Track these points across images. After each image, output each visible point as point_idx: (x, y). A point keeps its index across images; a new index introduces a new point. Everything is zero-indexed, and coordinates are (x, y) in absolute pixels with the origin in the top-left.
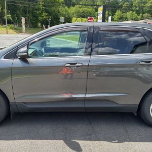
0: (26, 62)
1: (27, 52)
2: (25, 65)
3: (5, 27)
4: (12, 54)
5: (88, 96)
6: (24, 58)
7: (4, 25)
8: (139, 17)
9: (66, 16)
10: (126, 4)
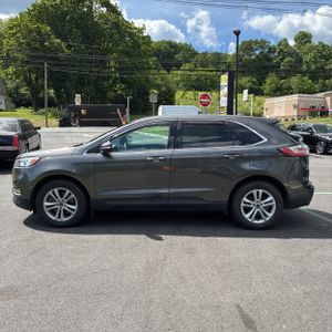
0: (109, 156)
1: (110, 145)
2: (107, 159)
3: (43, 113)
4: (95, 149)
5: (171, 191)
6: (106, 153)
7: (40, 111)
8: (317, 86)
9: (163, 89)
10: (286, 60)
